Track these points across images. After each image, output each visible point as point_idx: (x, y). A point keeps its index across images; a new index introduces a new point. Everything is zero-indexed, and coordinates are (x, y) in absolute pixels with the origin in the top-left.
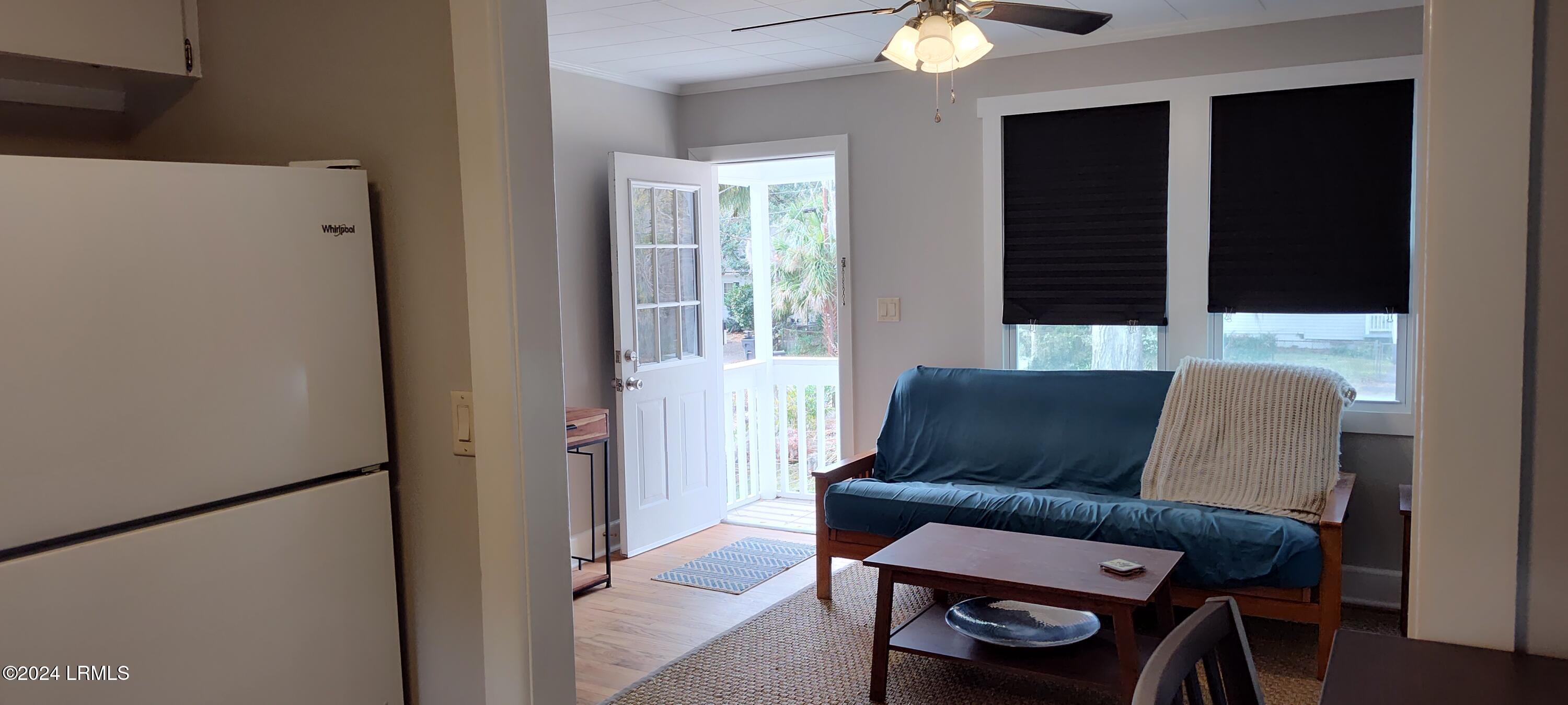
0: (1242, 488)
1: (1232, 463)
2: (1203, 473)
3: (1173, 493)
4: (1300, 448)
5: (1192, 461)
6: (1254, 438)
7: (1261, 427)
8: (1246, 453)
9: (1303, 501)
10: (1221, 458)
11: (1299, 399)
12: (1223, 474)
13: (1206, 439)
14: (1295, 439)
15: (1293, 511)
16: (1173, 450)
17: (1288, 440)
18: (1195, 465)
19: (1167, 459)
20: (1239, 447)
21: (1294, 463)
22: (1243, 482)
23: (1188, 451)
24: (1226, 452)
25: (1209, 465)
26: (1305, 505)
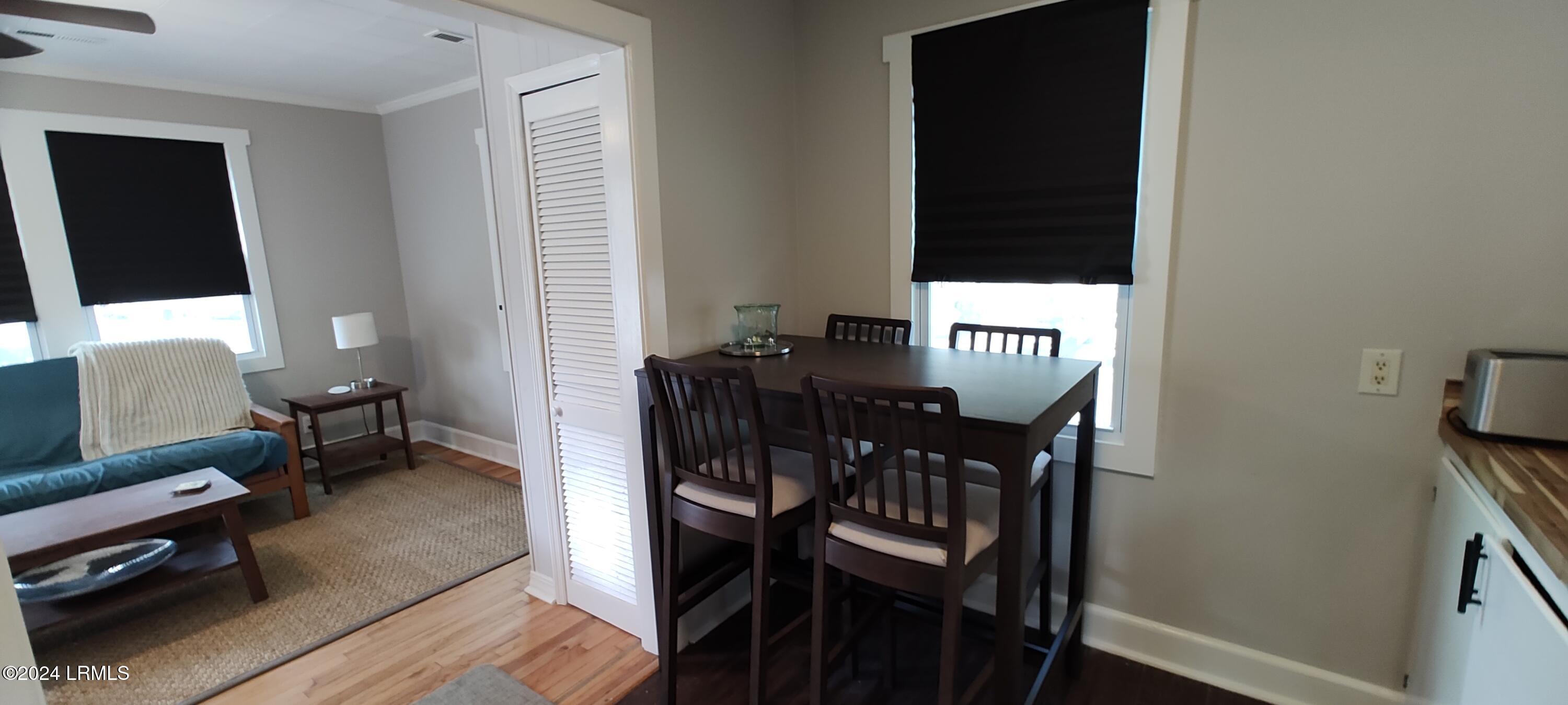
0: (182, 425)
1: (166, 411)
2: (143, 424)
3: (121, 446)
4: (219, 390)
5: (129, 419)
6: (179, 390)
7: (182, 382)
8: (177, 402)
9: (234, 422)
10: (156, 410)
11: (204, 356)
12: (162, 420)
13: (137, 400)
14: (212, 384)
15: (230, 429)
16: (108, 416)
17: (207, 385)
18: (133, 421)
19: (104, 425)
20: (169, 399)
21: (217, 399)
22: (182, 422)
23: (122, 412)
24: (158, 406)
25: (146, 418)
26: (236, 423)
